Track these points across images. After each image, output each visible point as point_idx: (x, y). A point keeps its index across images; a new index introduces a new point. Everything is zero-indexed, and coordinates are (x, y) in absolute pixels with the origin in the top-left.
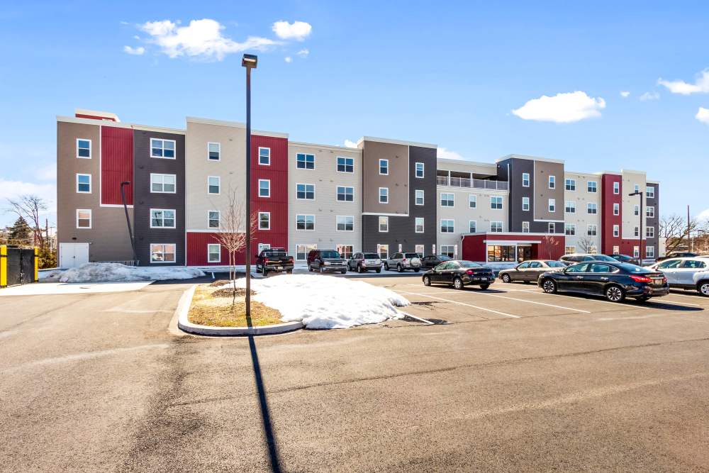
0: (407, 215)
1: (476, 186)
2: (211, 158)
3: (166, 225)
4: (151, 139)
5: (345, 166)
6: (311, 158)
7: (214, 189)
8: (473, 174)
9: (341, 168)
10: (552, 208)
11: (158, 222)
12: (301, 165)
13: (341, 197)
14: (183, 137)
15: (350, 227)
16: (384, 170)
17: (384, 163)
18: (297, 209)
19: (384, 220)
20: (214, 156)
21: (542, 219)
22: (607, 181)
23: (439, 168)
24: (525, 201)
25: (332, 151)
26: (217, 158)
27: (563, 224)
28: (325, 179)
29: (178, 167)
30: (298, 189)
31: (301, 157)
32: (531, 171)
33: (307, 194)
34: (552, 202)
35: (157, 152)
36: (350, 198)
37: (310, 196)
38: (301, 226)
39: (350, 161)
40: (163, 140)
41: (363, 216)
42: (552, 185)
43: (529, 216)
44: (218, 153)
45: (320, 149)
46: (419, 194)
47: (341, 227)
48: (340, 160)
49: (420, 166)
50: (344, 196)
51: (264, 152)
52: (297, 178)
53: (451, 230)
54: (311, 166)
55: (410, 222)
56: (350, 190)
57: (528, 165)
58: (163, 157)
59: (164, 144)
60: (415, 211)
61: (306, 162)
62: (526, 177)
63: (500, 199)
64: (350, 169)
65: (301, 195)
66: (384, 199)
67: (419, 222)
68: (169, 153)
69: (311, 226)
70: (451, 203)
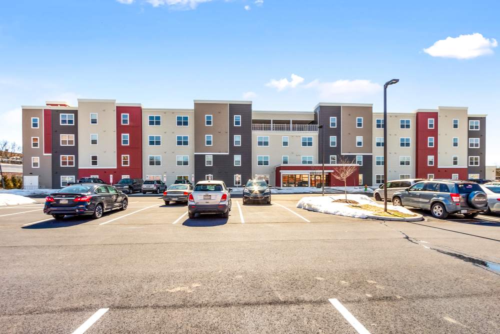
0: (228, 154)
1: (277, 129)
2: (92, 122)
3: (69, 165)
4: (61, 114)
5: (183, 122)
6: (158, 118)
7: (94, 142)
8: (293, 121)
9: (179, 123)
10: (359, 144)
11: (64, 163)
12: (151, 123)
13: (179, 143)
14: (77, 111)
15: (186, 163)
16: (209, 123)
17: (209, 118)
18: (149, 152)
19: (209, 158)
20: (94, 121)
21: (350, 153)
22: (421, 117)
23: (253, 118)
24: (333, 139)
25: (173, 112)
26: (96, 123)
27: (372, 156)
28: (168, 132)
29: (74, 130)
30: (150, 139)
31: (151, 118)
32: (338, 115)
33: (155, 142)
34: (359, 139)
35: (64, 121)
36: (186, 143)
37: (158, 143)
38: (152, 163)
39: (186, 118)
40: (67, 114)
41: (195, 155)
42: (360, 125)
43: (337, 151)
44: (96, 120)
45: (165, 112)
46: (238, 138)
47: (179, 163)
48: (179, 118)
49: (238, 118)
50: (182, 142)
51: (125, 116)
52: (149, 132)
53: (266, 163)
54: (158, 123)
55: (230, 158)
56: (186, 138)
57: (336, 110)
58: (67, 124)
59: (68, 117)
60: (234, 150)
61: (155, 121)
62: (333, 120)
63: (310, 139)
64: (186, 124)
65: (152, 143)
66: (209, 143)
67: (238, 158)
68: (70, 122)
69: (158, 163)
70: (266, 144)
